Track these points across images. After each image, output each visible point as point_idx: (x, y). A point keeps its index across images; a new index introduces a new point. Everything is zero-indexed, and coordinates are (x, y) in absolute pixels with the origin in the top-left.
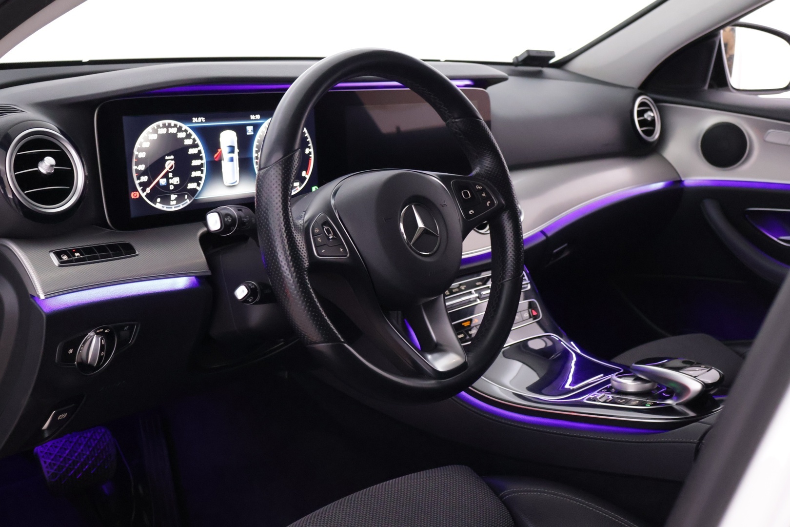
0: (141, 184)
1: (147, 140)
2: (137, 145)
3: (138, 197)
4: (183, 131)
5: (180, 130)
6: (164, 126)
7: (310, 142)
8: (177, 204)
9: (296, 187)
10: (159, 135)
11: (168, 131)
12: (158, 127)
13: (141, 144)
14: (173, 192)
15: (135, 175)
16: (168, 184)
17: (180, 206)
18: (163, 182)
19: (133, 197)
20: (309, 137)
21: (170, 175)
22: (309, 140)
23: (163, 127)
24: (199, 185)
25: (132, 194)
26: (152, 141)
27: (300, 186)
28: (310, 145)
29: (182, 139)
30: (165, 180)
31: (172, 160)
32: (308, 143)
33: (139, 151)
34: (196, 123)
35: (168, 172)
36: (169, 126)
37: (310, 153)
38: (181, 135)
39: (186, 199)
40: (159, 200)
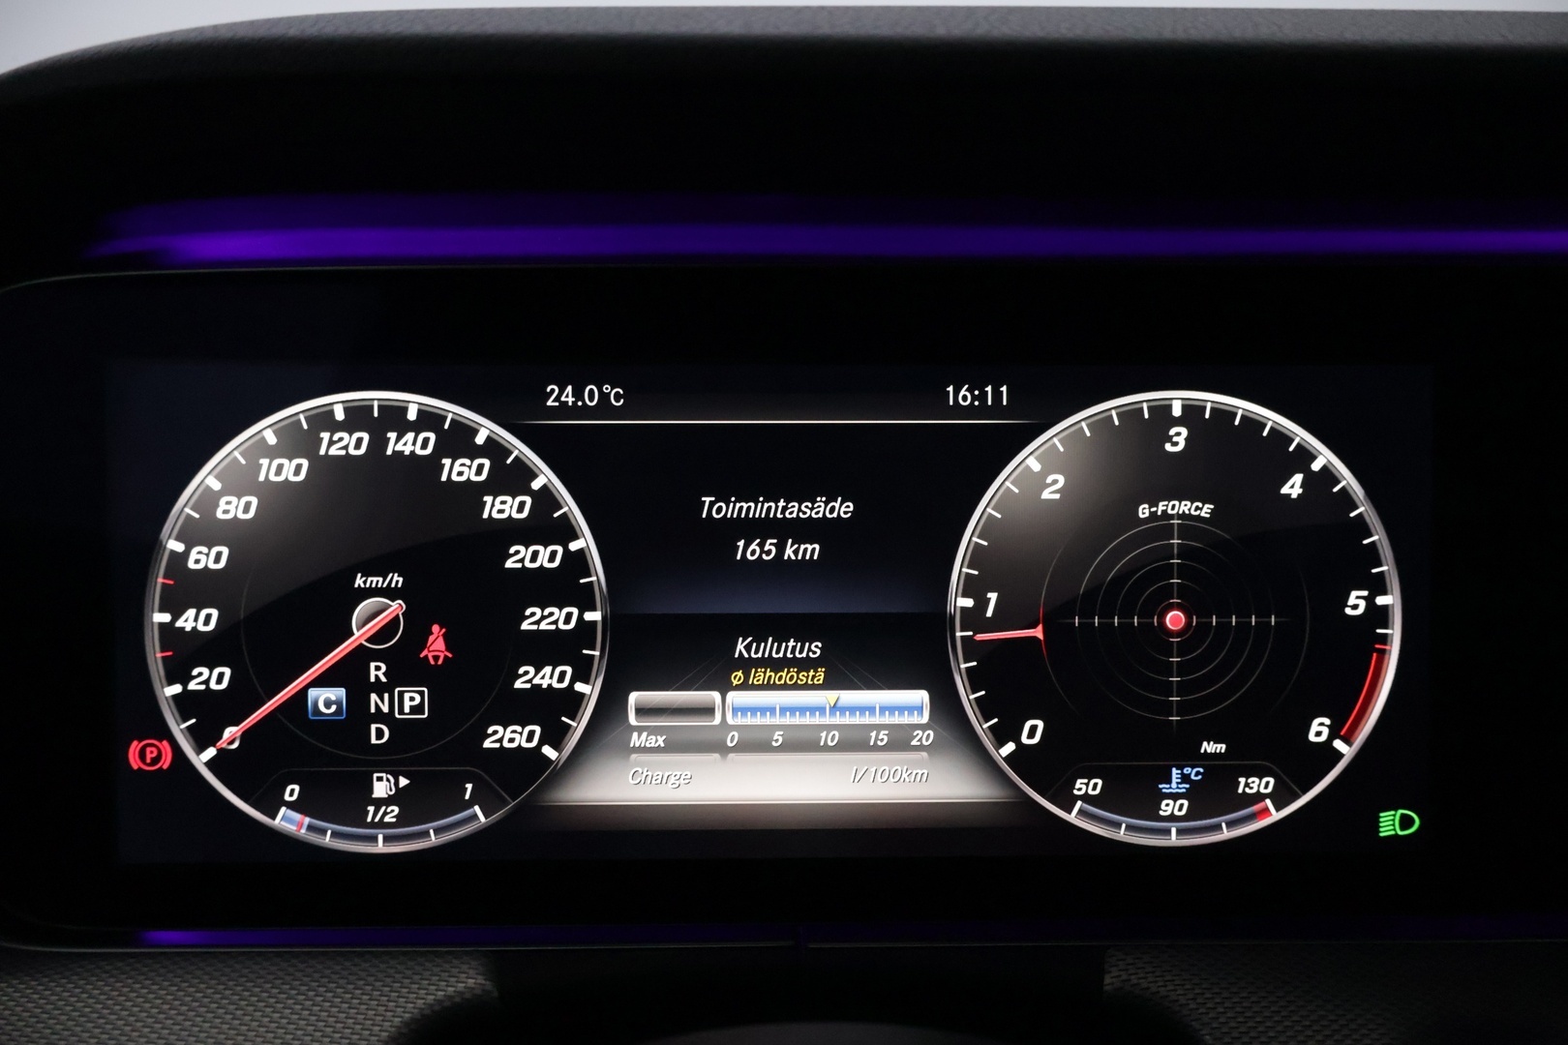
0: (186, 704)
1: (239, 482)
2: (185, 506)
3: (166, 763)
4: (474, 452)
5: (458, 440)
6: (358, 417)
7: (1386, 551)
8: (401, 820)
9: (1259, 797)
10: (323, 467)
11: (378, 443)
12: (324, 420)
13: (208, 501)
14: (388, 760)
15: (156, 657)
16: (357, 712)
17: (426, 834)
18: (327, 699)
19: (135, 763)
20: (1373, 520)
21: (377, 671)
22: (1378, 537)
23: (349, 426)
24: (555, 735)
25: (135, 747)
26: (275, 496)
27: (1281, 798)
28: (1387, 568)
29: (472, 493)
30: (338, 693)
31: (390, 593)
32: (1373, 555)
33: (192, 535)
34: (563, 410)
35: (360, 657)
36: (393, 416)
37: (1380, 615)
38: (462, 470)
39: (470, 804)
40: (292, 792)
